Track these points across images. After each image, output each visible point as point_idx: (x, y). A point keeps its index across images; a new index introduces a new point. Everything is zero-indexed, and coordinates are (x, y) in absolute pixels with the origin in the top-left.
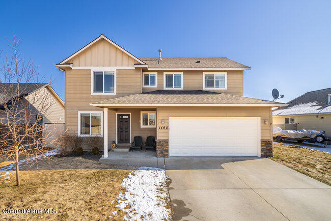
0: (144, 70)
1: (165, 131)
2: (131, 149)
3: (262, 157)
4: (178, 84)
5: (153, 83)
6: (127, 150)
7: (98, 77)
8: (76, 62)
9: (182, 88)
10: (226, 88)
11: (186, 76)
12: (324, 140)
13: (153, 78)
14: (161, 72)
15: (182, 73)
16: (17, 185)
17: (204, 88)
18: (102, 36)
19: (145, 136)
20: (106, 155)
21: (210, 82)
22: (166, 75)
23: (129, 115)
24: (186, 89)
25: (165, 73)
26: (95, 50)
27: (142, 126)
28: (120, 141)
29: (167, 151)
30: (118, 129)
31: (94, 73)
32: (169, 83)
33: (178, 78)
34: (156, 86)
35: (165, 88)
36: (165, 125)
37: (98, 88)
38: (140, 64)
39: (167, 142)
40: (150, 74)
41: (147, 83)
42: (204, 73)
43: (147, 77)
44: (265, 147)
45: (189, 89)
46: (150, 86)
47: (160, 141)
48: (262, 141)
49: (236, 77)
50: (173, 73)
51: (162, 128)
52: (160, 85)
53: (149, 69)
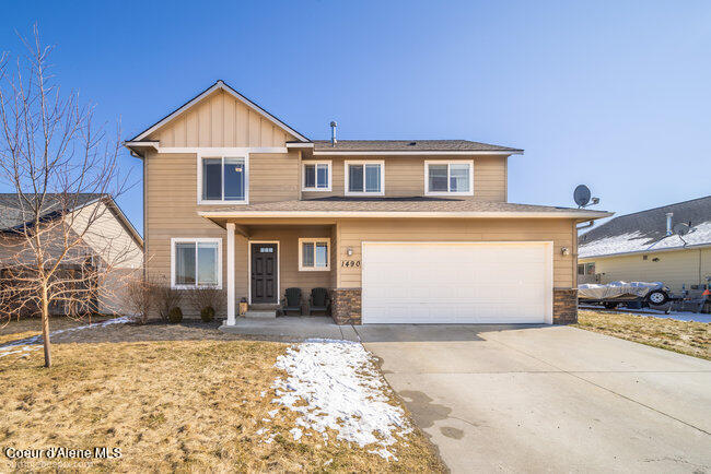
0: (307, 154)
1: (355, 269)
2: (279, 314)
3: (556, 323)
4: (374, 185)
5: (323, 182)
6: (273, 314)
7: (212, 169)
8: (166, 138)
9: (382, 193)
10: (471, 193)
11: (391, 168)
12: (667, 299)
13: (323, 172)
14: (338, 160)
15: (382, 162)
16: (47, 365)
17: (427, 193)
18: (220, 85)
19: (307, 288)
20: (231, 321)
21: (439, 181)
22: (350, 166)
23: (274, 246)
24: (389, 195)
25: (347, 163)
26: (204, 113)
27: (301, 268)
28: (257, 298)
29: (359, 311)
30: (252, 274)
31: (204, 160)
32: (356, 183)
33: (374, 172)
34: (329, 189)
35: (347, 193)
36: (355, 259)
37: (212, 191)
38: (298, 141)
39: (358, 292)
40: (316, 163)
41: (310, 182)
42: (427, 163)
43: (310, 170)
44: (561, 304)
45: (397, 195)
46: (316, 189)
47: (344, 292)
48: (556, 292)
49: (493, 170)
50: (364, 163)
51: (347, 265)
52: (338, 185)
53: (315, 153)
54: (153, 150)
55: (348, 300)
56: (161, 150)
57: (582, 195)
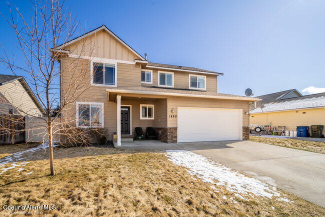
0: (144, 66)
1: (174, 119)
3: (243, 140)
4: (170, 83)
5: (149, 80)
7: (98, 68)
8: (73, 49)
9: (173, 86)
10: (205, 89)
11: (176, 76)
13: (149, 75)
14: (155, 70)
15: (173, 73)
17: (190, 88)
18: (104, 27)
19: (144, 127)
20: (119, 143)
21: (194, 84)
22: (160, 74)
23: (129, 108)
24: (176, 88)
25: (159, 72)
26: (94, 40)
27: (141, 118)
29: (176, 137)
31: (94, 63)
32: (162, 81)
33: (170, 77)
34: (151, 83)
35: (159, 86)
36: (175, 114)
37: (98, 79)
38: (141, 60)
39: (176, 129)
40: (146, 71)
41: (143, 79)
42: (190, 75)
43: (143, 74)
44: (245, 132)
45: (179, 88)
46: (146, 82)
47: (170, 129)
48: (243, 128)
49: (212, 80)
50: (166, 73)
52: (155, 82)
53: (147, 66)
55: (172, 132)
56: (70, 56)
57: (249, 92)
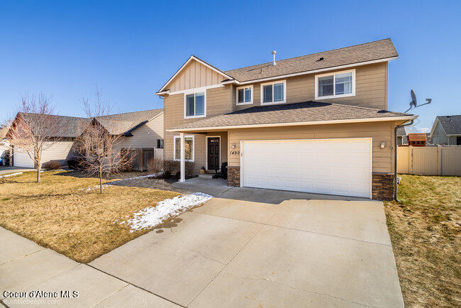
1: (236, 156)
2: (213, 178)
3: (374, 198)
4: (280, 97)
5: (248, 99)
6: (211, 177)
7: (190, 99)
8: (172, 88)
9: (284, 102)
10: (354, 94)
11: (291, 84)
13: (248, 92)
14: (257, 85)
15: (284, 82)
16: (101, 193)
17: (317, 98)
18: (192, 57)
21: (327, 87)
22: (264, 87)
23: (218, 138)
24: (290, 102)
25: (262, 85)
26: (187, 72)
28: (210, 167)
29: (239, 179)
30: (209, 154)
31: (187, 96)
32: (268, 98)
33: (280, 88)
34: (252, 102)
35: (262, 104)
36: (237, 150)
37: (191, 112)
38: (229, 80)
39: (238, 169)
40: (244, 88)
41: (241, 99)
42: (317, 77)
43: (241, 93)
44: (380, 184)
45: (295, 101)
46: (244, 103)
47: (231, 168)
48: (375, 175)
50: (273, 83)
51: (233, 153)
52: (257, 100)
53: (240, 84)
54: (167, 95)
55: (234, 173)
56: (170, 94)
